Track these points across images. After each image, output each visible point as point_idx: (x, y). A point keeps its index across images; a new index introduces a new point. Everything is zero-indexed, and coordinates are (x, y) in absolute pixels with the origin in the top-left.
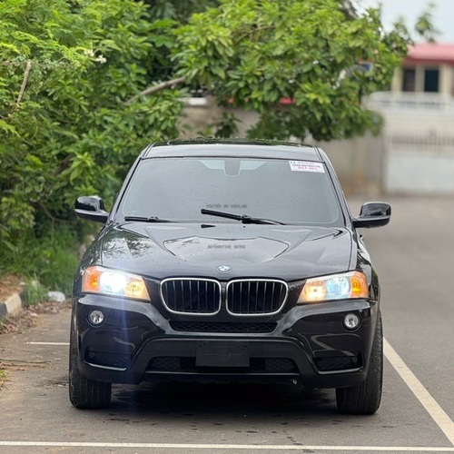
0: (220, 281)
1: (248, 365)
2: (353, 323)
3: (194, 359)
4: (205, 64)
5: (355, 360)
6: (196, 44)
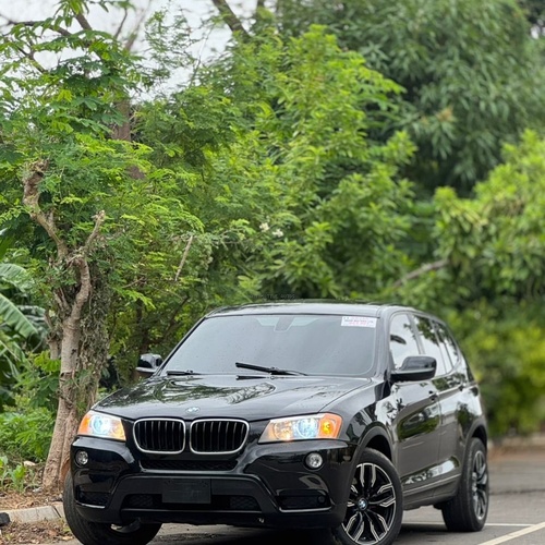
0: (185, 421)
1: (209, 502)
2: (316, 462)
3: (160, 496)
4: (452, 241)
5: (321, 500)
6: (443, 221)
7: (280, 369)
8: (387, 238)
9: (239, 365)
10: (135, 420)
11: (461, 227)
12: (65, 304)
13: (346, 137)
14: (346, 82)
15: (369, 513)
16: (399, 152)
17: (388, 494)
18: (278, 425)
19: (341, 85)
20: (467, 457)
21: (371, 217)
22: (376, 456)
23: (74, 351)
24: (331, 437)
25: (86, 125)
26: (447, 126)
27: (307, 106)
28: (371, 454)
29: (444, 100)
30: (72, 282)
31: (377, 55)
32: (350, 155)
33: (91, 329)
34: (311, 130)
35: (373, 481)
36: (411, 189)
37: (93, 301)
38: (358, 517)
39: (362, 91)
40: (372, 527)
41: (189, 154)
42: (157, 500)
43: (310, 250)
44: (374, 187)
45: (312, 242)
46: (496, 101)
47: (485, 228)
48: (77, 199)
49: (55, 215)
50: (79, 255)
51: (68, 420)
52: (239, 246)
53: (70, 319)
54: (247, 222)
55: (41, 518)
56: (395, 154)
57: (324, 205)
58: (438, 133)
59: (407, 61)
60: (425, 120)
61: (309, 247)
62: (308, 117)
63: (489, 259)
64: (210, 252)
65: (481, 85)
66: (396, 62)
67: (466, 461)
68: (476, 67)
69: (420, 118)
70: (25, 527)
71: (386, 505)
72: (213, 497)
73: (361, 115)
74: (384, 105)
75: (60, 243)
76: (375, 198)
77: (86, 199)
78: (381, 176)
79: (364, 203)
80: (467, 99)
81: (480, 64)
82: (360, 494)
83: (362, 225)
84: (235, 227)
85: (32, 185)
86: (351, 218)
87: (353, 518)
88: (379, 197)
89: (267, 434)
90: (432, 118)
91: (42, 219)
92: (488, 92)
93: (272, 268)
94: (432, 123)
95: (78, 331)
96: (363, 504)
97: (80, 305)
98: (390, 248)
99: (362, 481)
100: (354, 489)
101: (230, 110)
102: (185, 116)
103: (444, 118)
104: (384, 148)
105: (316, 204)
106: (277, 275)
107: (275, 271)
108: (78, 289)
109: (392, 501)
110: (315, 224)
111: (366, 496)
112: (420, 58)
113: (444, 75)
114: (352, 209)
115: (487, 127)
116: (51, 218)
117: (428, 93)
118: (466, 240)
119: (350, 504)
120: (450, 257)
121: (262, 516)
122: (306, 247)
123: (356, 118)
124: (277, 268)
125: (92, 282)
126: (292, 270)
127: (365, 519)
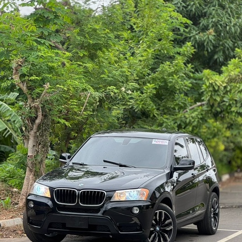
0: (77, 190)
1: (87, 228)
2: (136, 211)
3: (65, 224)
4: (210, 94)
5: (138, 228)
6: (206, 85)
7: (123, 164)
8: (181, 91)
9: (105, 161)
10: (55, 189)
11: (214, 87)
12: (30, 124)
13: (164, 44)
14: (164, 19)
15: (160, 233)
16: (187, 52)
17: (170, 224)
18: (120, 193)
19: (162, 20)
20: (209, 201)
21: (174, 81)
22: (165, 207)
23: (34, 146)
24: (143, 200)
25: (42, 42)
26: (211, 37)
27: (147, 29)
28: (163, 206)
29: (210, 26)
30: (34, 115)
31: (181, 4)
32: (166, 52)
33: (42, 136)
34: (148, 41)
35: (163, 218)
36: (192, 68)
37: (43, 123)
38: (155, 235)
39: (172, 22)
40: (162, 239)
41: (90, 54)
42: (64, 225)
43: (145, 96)
44: (176, 67)
45: (146, 93)
46: (234, 26)
47: (225, 87)
48: (37, 78)
49: (27, 84)
50: (37, 103)
51: (31, 176)
52: (111, 97)
53: (32, 131)
54: (115, 88)
55: (16, 224)
56: (186, 53)
57: (153, 75)
58: (207, 40)
59: (194, 7)
60: (201, 34)
61: (145, 95)
62: (147, 34)
63: (227, 102)
64: (98, 100)
65: (227, 18)
66: (189, 7)
67: (209, 203)
68: (226, 10)
69: (199, 33)
70: (8, 229)
71: (168, 229)
72: (89, 226)
73: (171, 34)
74: (182, 29)
75: (29, 96)
76: (176, 72)
77: (41, 78)
78: (179, 62)
79: (171, 74)
80: (221, 25)
81: (227, 9)
82: (157, 224)
83: (170, 85)
84: (109, 89)
85: (17, 70)
86: (165, 81)
87: (153, 235)
88: (178, 71)
89: (114, 197)
90: (205, 34)
91: (21, 85)
92: (231, 22)
93: (129, 103)
94: (205, 35)
95: (36, 137)
96: (158, 228)
97: (37, 125)
98: (182, 95)
99: (158, 218)
100: (154, 222)
101: (109, 35)
102: (89, 38)
103: (210, 34)
104: (181, 50)
105: (149, 74)
106: (130, 107)
107: (130, 105)
108: (36, 118)
109: (172, 227)
110: (148, 84)
111: (159, 225)
112: (200, 5)
113: (211, 14)
114: (166, 77)
115: (230, 38)
116: (25, 85)
117: (203, 22)
118: (216, 94)
119: (152, 229)
120: (209, 100)
121: (111, 234)
122: (144, 95)
123: (169, 35)
124: (131, 103)
125: (42, 115)
126: (137, 105)
127: (159, 235)
